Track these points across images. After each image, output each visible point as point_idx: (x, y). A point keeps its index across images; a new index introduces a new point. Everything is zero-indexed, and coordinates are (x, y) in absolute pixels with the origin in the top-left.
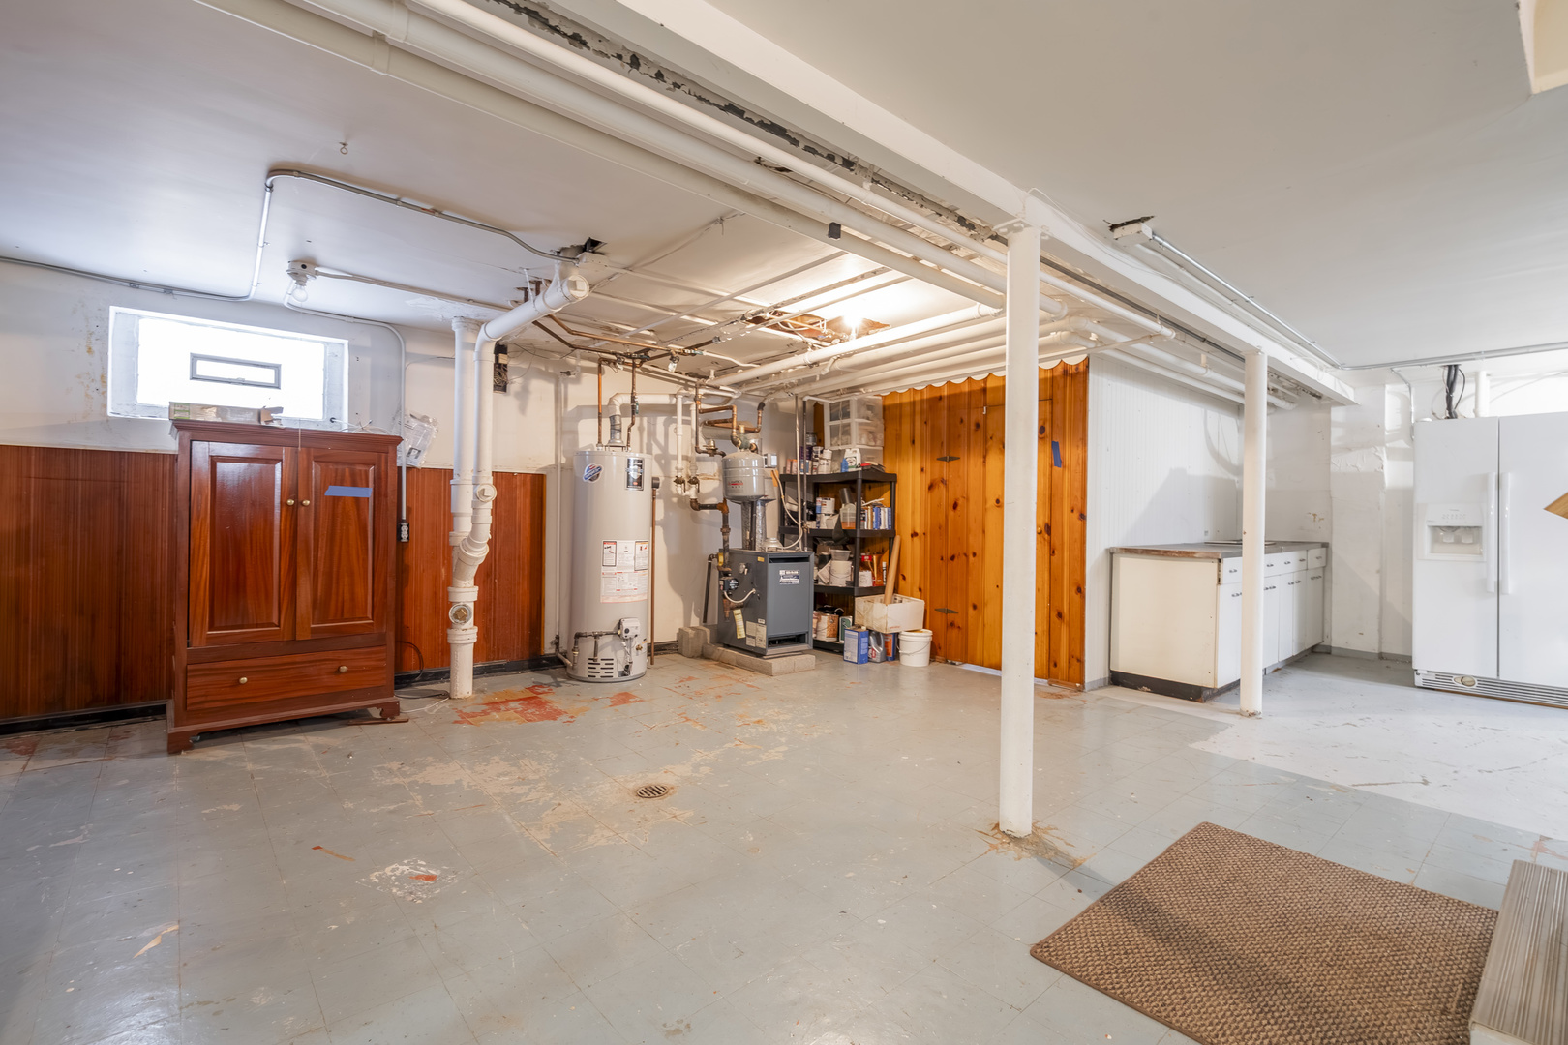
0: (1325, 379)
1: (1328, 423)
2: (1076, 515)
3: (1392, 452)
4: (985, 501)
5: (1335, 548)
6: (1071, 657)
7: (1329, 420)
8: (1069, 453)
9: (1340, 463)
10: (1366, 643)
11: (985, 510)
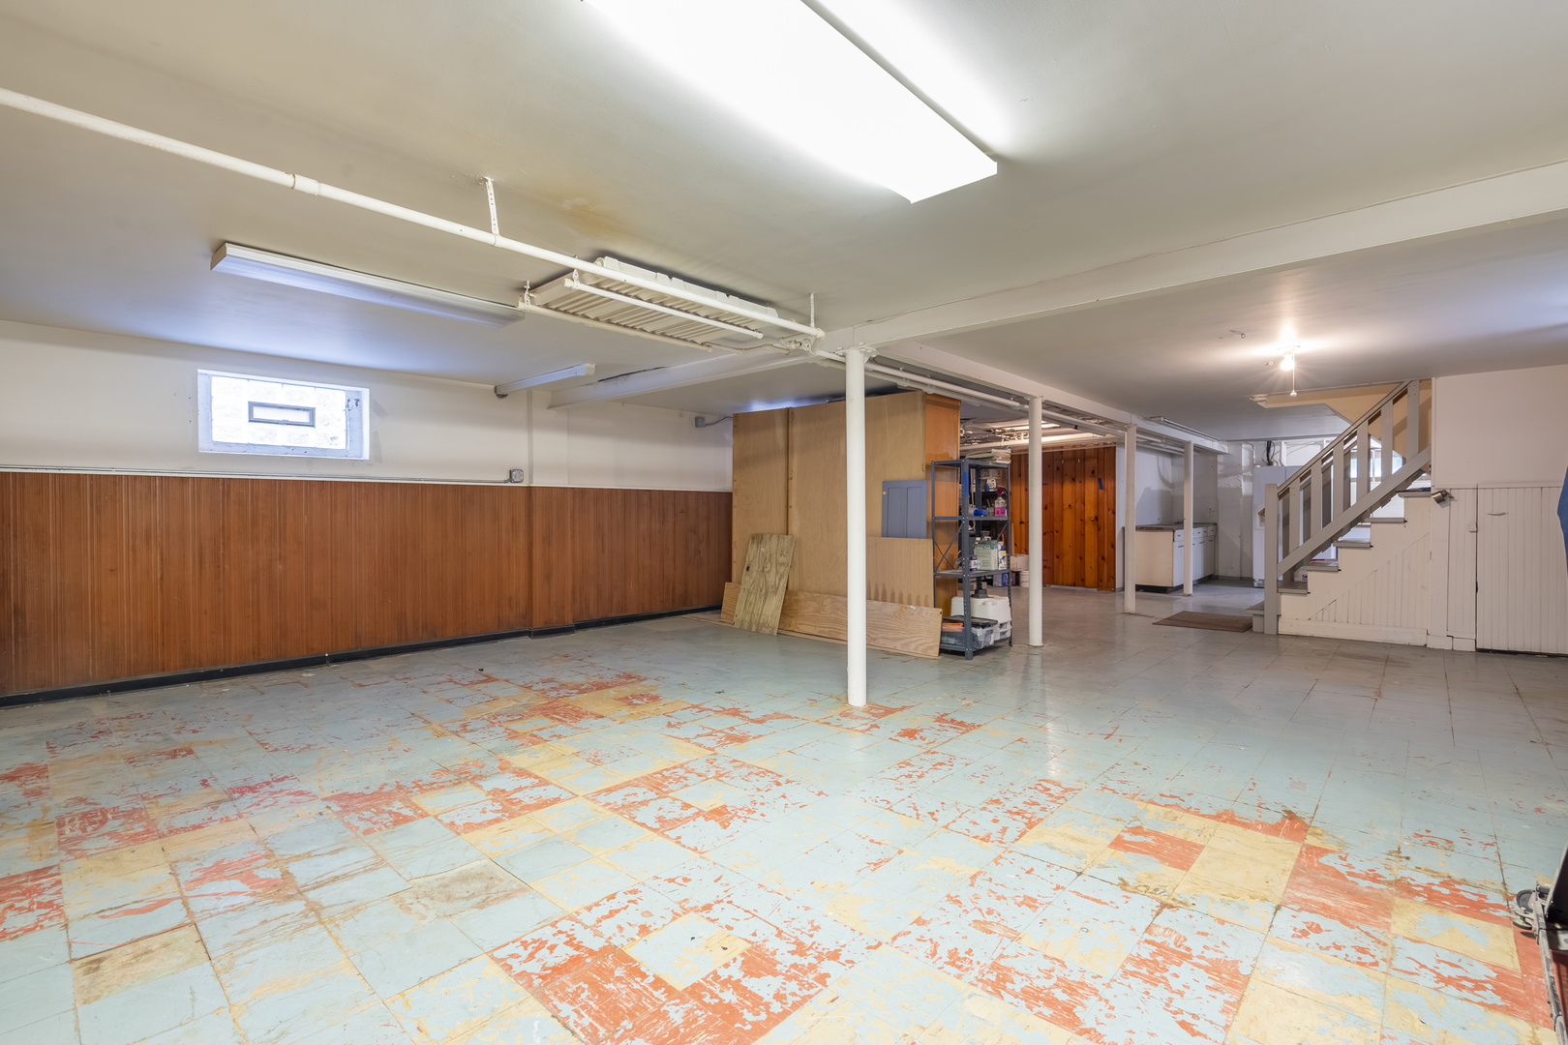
0: (1215, 445)
1: (1216, 462)
2: (1110, 512)
3: (1245, 478)
4: (1063, 506)
5: (1220, 525)
6: (1109, 577)
7: (1216, 461)
8: (1107, 484)
9: (1222, 483)
10: (1235, 573)
11: (1063, 510)
